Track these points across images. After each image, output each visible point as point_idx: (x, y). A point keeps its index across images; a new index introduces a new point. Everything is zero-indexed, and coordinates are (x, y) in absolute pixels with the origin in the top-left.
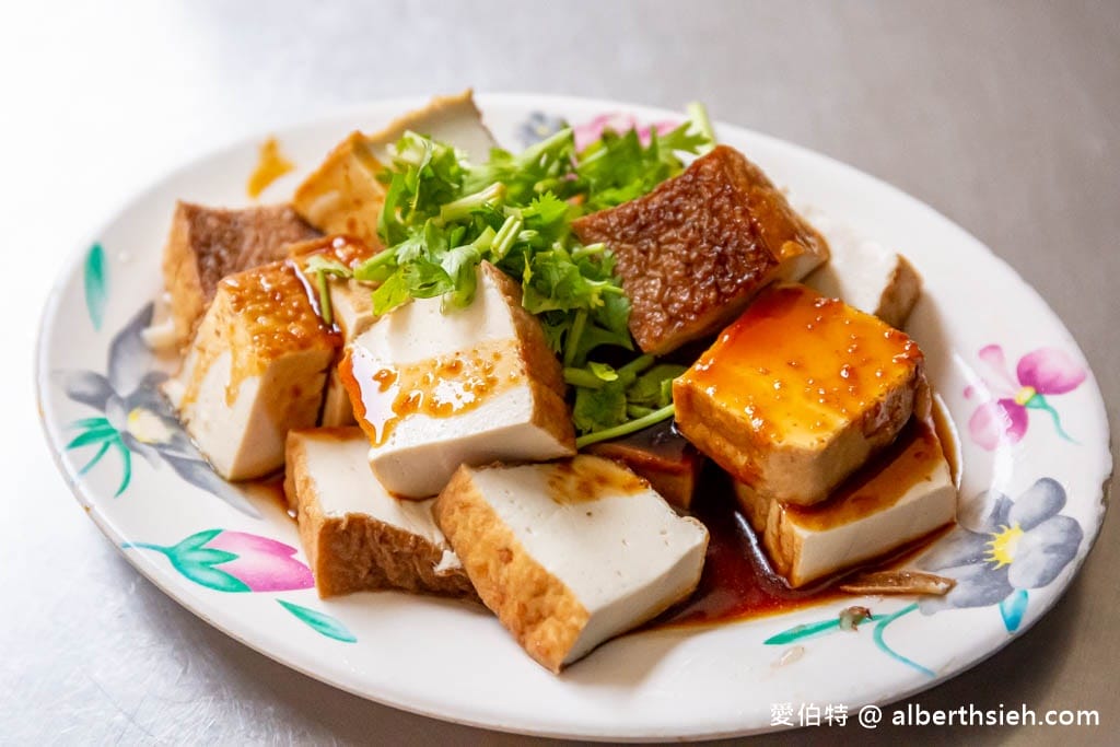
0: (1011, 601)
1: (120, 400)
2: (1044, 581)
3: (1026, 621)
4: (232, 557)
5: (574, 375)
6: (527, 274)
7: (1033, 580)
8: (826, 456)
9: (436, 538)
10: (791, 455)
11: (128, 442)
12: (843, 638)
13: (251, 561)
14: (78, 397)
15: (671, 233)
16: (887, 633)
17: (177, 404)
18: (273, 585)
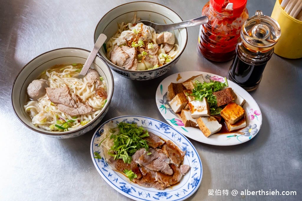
0: (250, 136)
1: (164, 103)
2: (253, 135)
3: (251, 138)
4: (176, 122)
5: (211, 109)
6: (208, 99)
7: (253, 134)
8: (235, 120)
9: (196, 123)
10: (231, 120)
11: (165, 108)
12: (234, 137)
13: (178, 122)
14: (160, 102)
15: (222, 96)
16: (238, 138)
17: (170, 104)
18: (180, 125)
